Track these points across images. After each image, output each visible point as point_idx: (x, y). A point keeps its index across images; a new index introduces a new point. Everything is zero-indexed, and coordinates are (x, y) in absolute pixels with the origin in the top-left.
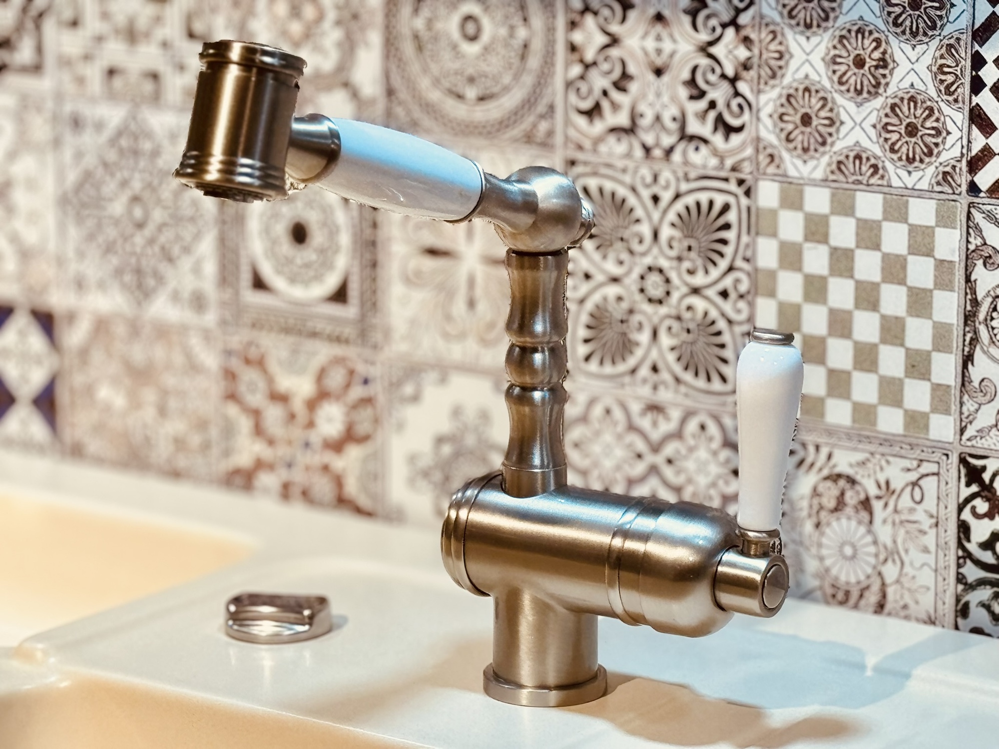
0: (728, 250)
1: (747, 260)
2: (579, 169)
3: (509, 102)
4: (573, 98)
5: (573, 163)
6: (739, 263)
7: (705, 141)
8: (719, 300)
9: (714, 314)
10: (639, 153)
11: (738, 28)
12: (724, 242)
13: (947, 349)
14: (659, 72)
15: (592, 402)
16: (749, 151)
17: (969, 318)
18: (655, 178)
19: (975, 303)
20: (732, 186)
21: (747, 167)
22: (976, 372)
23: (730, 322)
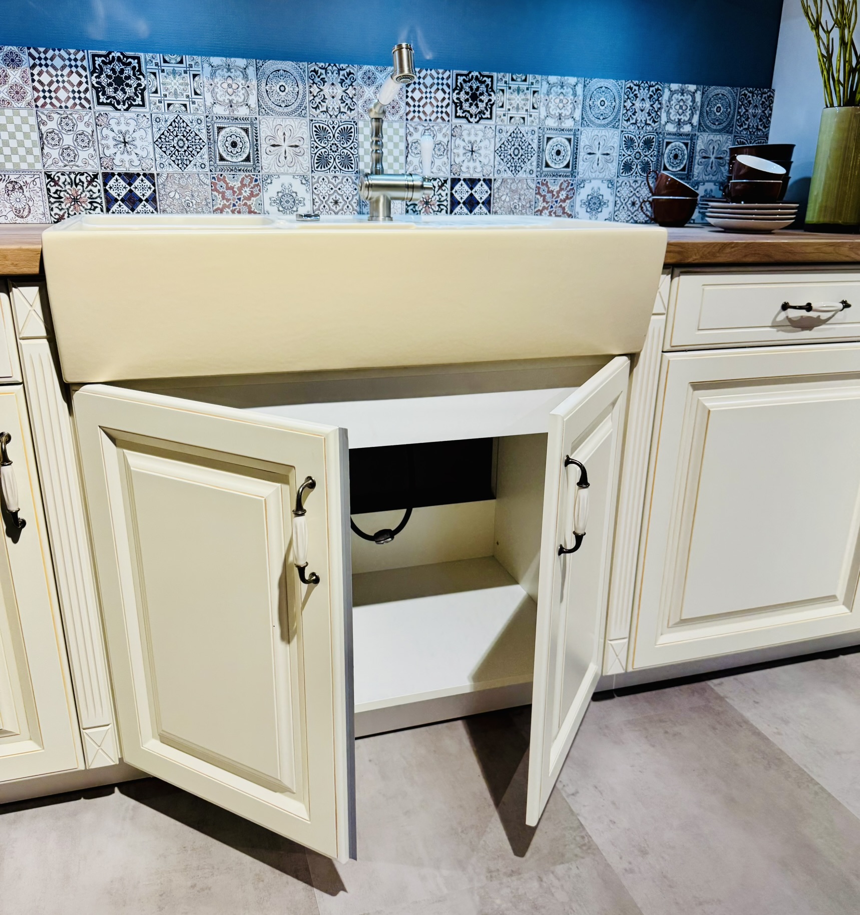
0: (352, 138)
1: (356, 140)
2: (314, 122)
3: (293, 107)
4: (311, 104)
5: (312, 120)
6: (355, 141)
7: (345, 113)
8: (350, 150)
9: (349, 153)
10: (329, 117)
11: (352, 86)
12: (351, 136)
13: (402, 155)
14: (333, 97)
15: (319, 178)
16: (356, 115)
17: (407, 148)
18: (333, 122)
19: (408, 144)
20: (353, 123)
21: (356, 118)
22: (409, 159)
23: (353, 154)
